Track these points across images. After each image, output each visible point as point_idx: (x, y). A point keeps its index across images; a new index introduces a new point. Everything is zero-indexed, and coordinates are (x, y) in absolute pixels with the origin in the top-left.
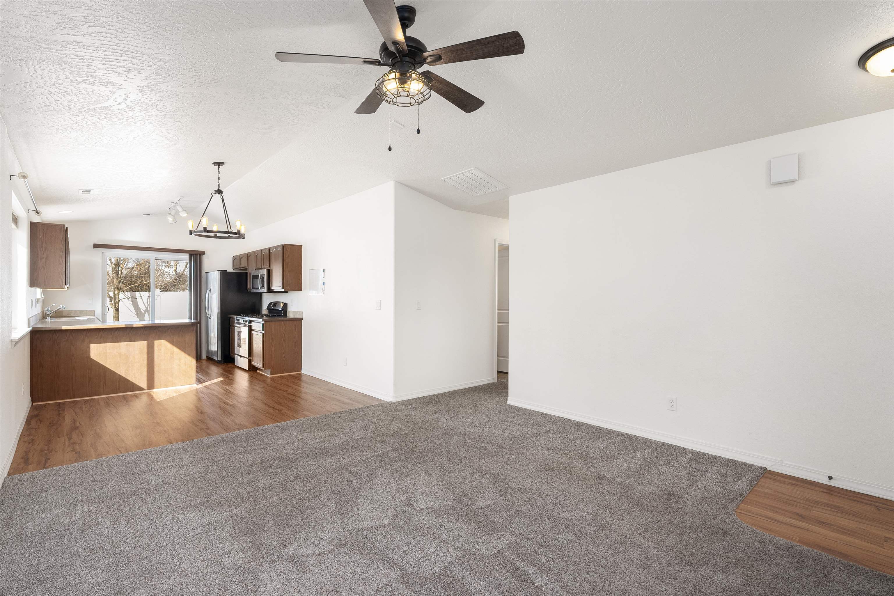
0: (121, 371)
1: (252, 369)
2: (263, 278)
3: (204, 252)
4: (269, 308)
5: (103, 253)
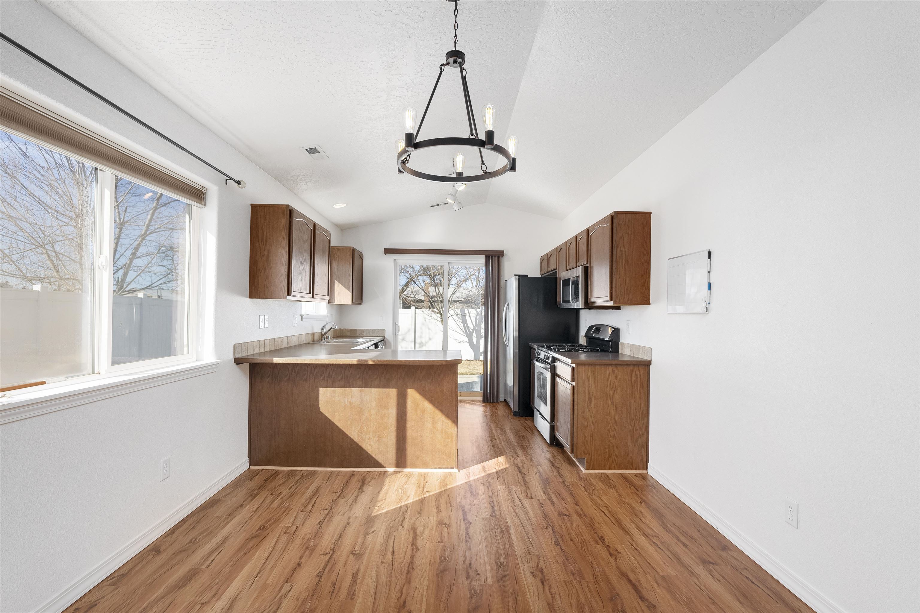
0: (353, 433)
1: (555, 443)
2: (578, 282)
3: (503, 252)
4: (589, 335)
5: (395, 259)
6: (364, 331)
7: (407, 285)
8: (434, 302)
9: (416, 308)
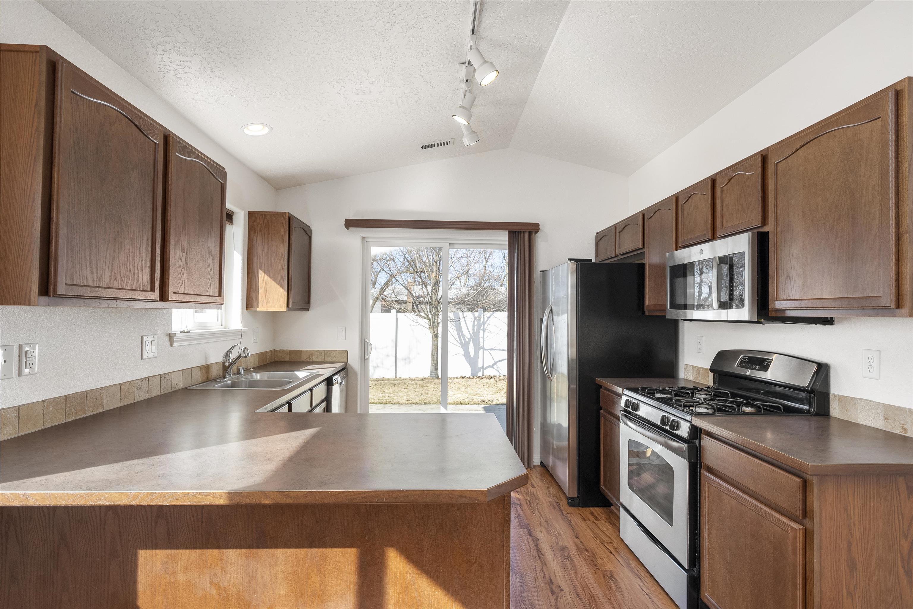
3: (538, 224)
5: (363, 238)
6: (312, 353)
7: (387, 284)
8: (420, 303)
9: (398, 312)
